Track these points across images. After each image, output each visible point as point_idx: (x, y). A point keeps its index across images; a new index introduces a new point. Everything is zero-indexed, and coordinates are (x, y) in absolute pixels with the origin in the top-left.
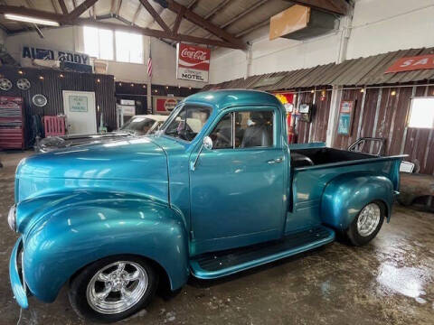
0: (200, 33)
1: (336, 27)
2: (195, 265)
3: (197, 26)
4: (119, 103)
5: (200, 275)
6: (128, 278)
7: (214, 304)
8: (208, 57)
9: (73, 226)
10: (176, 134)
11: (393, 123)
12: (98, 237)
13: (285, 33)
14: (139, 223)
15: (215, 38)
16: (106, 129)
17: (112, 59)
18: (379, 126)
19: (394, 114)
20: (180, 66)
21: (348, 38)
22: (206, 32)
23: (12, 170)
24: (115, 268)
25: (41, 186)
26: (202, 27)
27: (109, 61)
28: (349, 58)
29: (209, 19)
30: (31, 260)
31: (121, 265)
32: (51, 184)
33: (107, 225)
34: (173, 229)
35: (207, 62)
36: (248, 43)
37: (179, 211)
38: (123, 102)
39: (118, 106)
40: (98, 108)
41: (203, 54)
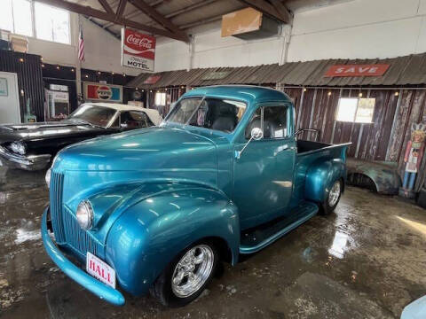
4: (49, 89)
8: (153, 47)
13: (238, 32)
15: (159, 27)
16: (35, 117)
17: (31, 35)
19: (326, 110)
20: (125, 52)
21: (288, 44)
27: (29, 38)
28: (289, 61)
35: (152, 50)
38: (53, 87)
39: (47, 91)
40: (22, 92)
41: (149, 41)
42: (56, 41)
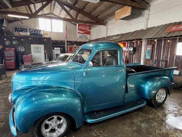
0: (86, 19)
1: (143, 14)
2: (86, 116)
3: (85, 16)
5: (89, 121)
6: (58, 123)
7: (95, 134)
8: (90, 29)
9: (35, 101)
10: (77, 61)
11: (169, 54)
12: (45, 105)
13: (122, 18)
14: (63, 99)
15: (93, 21)
16: (48, 60)
17: (50, 31)
18: (163, 55)
19: (170, 50)
20: (78, 33)
21: (148, 19)
22: (89, 19)
23: (10, 78)
24: (53, 118)
25: (22, 84)
26: (87, 16)
28: (149, 27)
29: (90, 13)
30: (18, 116)
31: (55, 117)
32: (26, 83)
33: (50, 100)
34: (77, 101)
35: (89, 31)
36: (106, 22)
37: (79, 94)
38: (55, 48)
39: (53, 50)
40: (45, 51)
41: (88, 27)
42: (59, 32)
